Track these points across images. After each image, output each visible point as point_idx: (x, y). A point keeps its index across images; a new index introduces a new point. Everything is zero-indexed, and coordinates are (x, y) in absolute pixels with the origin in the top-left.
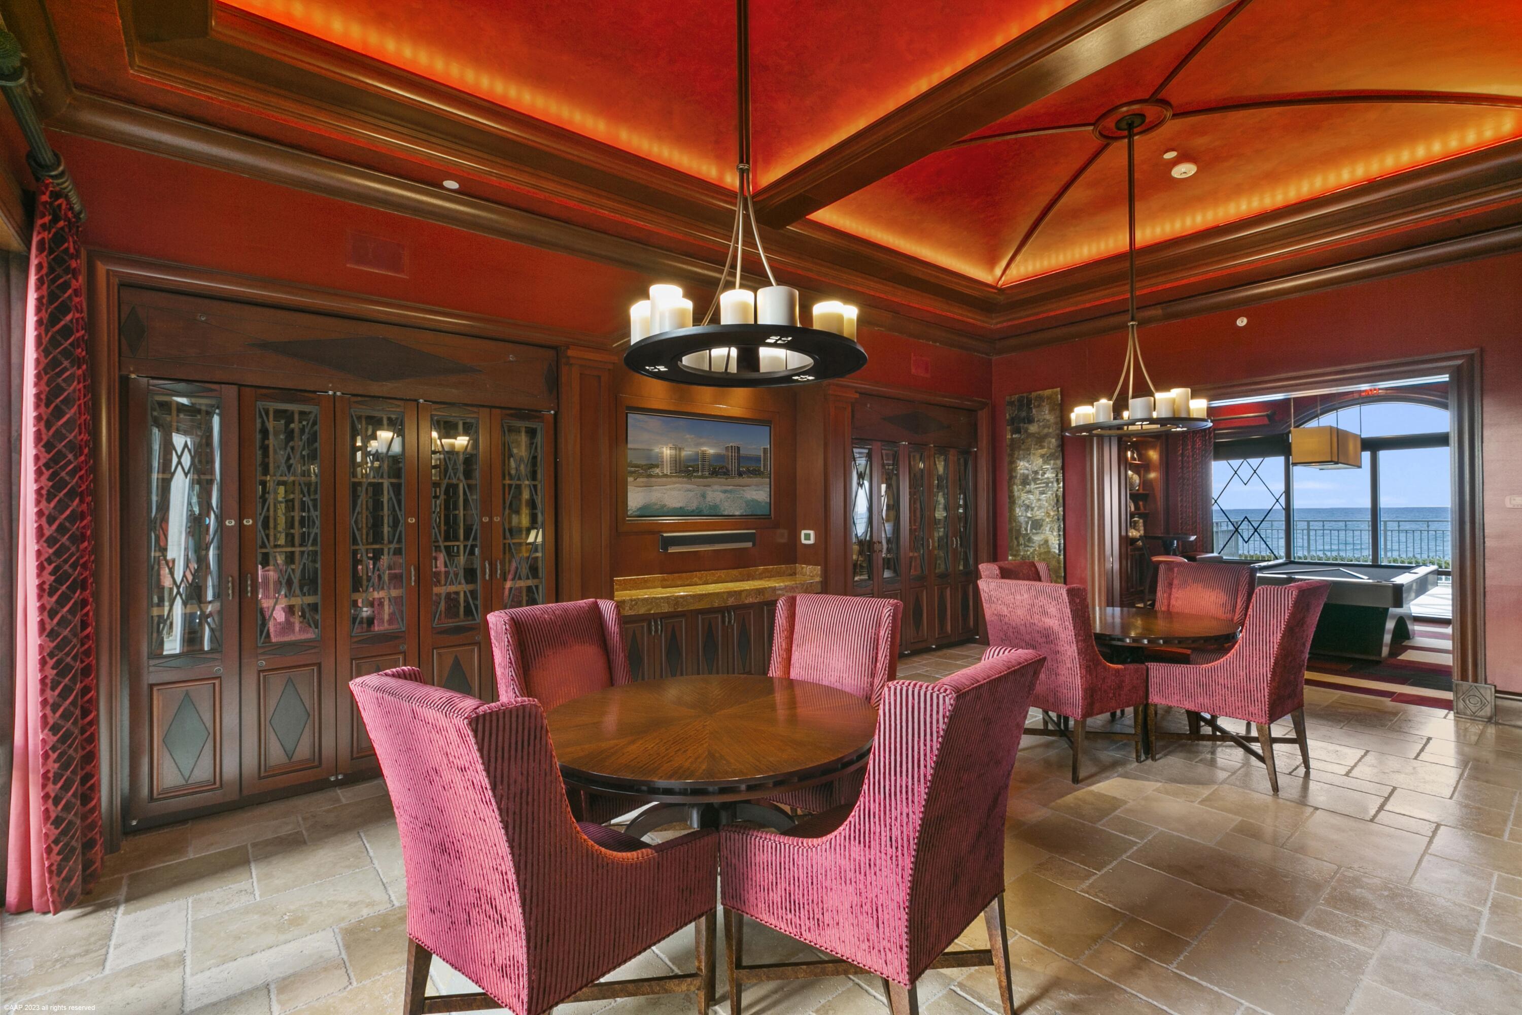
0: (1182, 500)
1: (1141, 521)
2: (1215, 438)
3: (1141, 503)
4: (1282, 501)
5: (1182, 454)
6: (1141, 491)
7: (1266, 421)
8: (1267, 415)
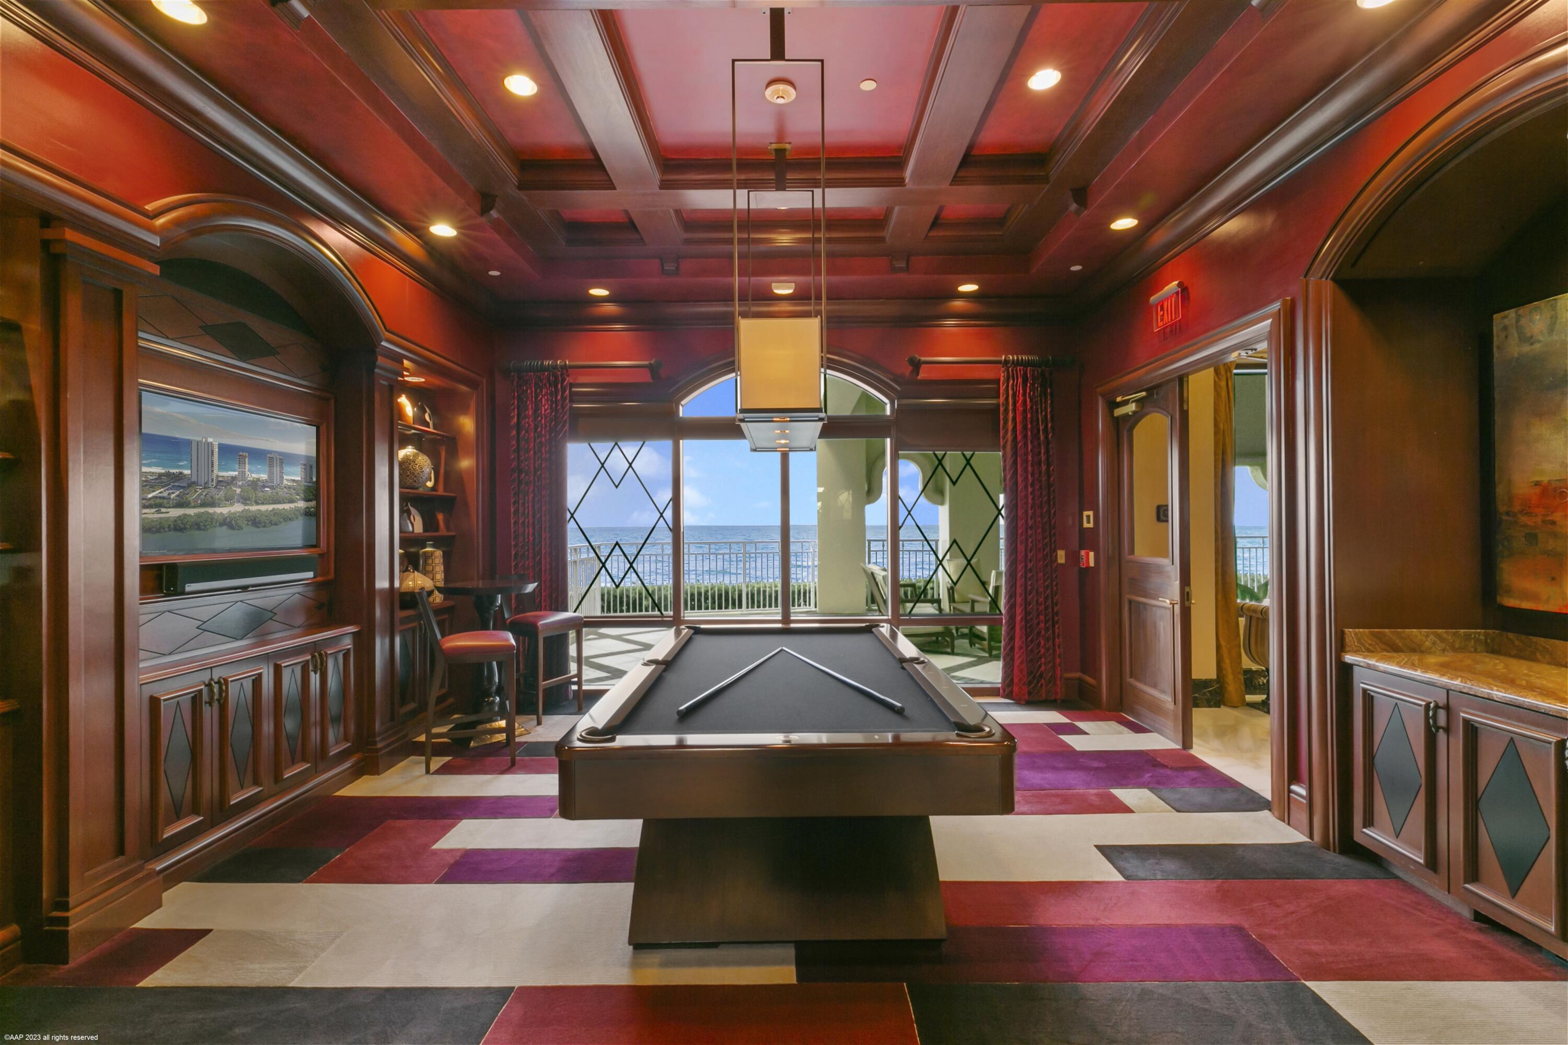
0: (517, 511)
1: (439, 553)
2: (572, 401)
3: (440, 517)
4: (669, 514)
5: (518, 423)
6: (441, 492)
7: (646, 377)
8: (650, 367)
